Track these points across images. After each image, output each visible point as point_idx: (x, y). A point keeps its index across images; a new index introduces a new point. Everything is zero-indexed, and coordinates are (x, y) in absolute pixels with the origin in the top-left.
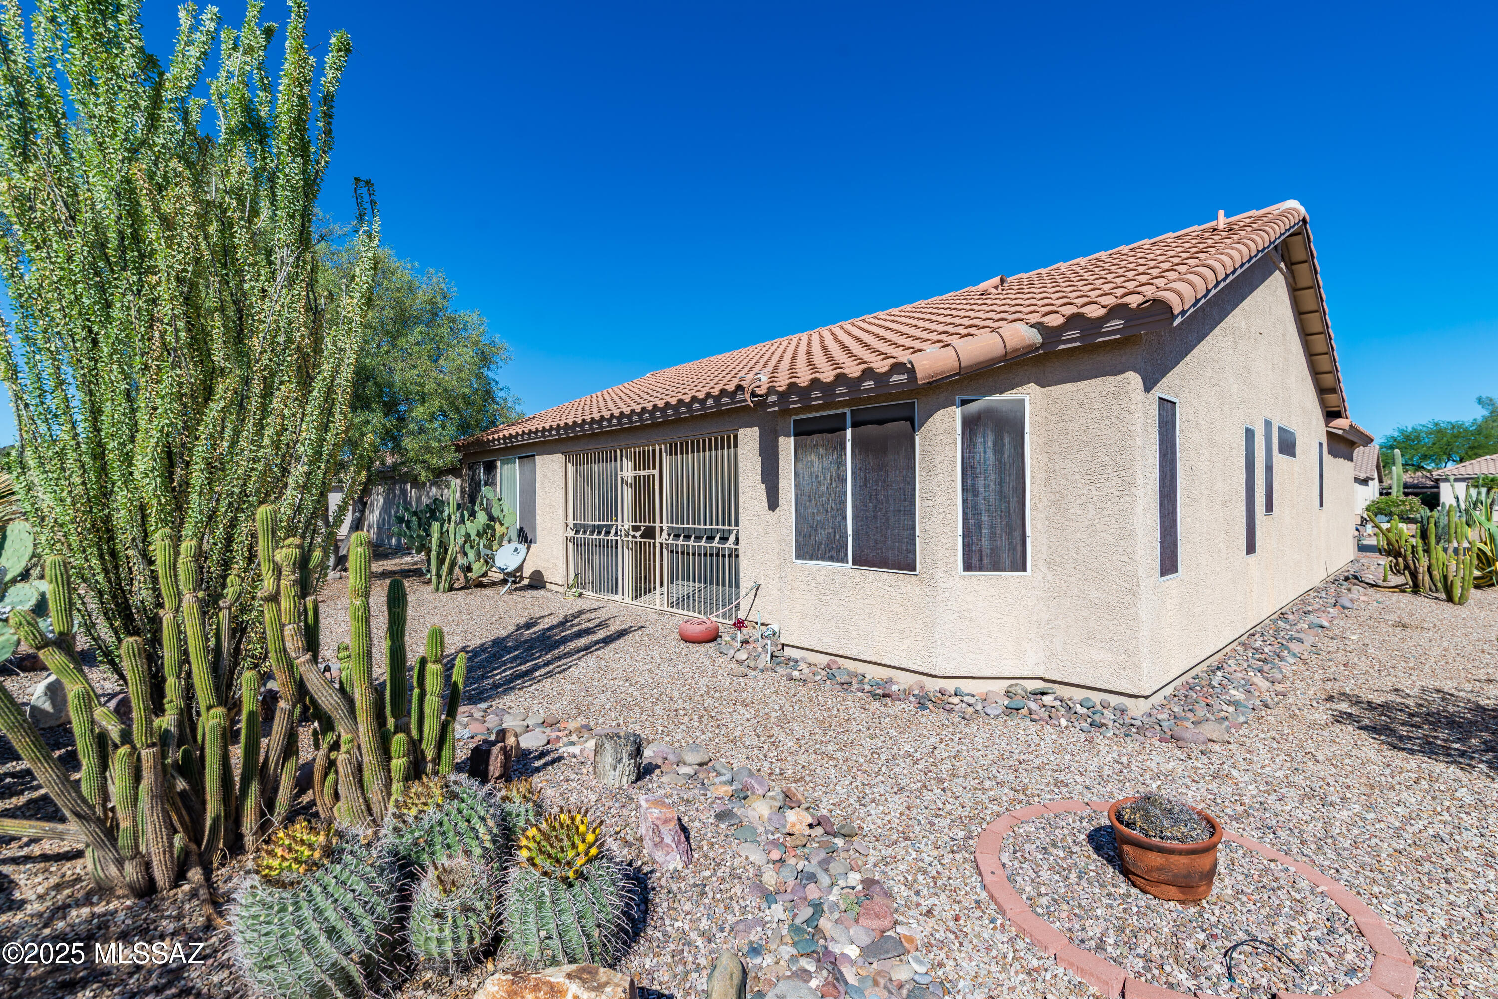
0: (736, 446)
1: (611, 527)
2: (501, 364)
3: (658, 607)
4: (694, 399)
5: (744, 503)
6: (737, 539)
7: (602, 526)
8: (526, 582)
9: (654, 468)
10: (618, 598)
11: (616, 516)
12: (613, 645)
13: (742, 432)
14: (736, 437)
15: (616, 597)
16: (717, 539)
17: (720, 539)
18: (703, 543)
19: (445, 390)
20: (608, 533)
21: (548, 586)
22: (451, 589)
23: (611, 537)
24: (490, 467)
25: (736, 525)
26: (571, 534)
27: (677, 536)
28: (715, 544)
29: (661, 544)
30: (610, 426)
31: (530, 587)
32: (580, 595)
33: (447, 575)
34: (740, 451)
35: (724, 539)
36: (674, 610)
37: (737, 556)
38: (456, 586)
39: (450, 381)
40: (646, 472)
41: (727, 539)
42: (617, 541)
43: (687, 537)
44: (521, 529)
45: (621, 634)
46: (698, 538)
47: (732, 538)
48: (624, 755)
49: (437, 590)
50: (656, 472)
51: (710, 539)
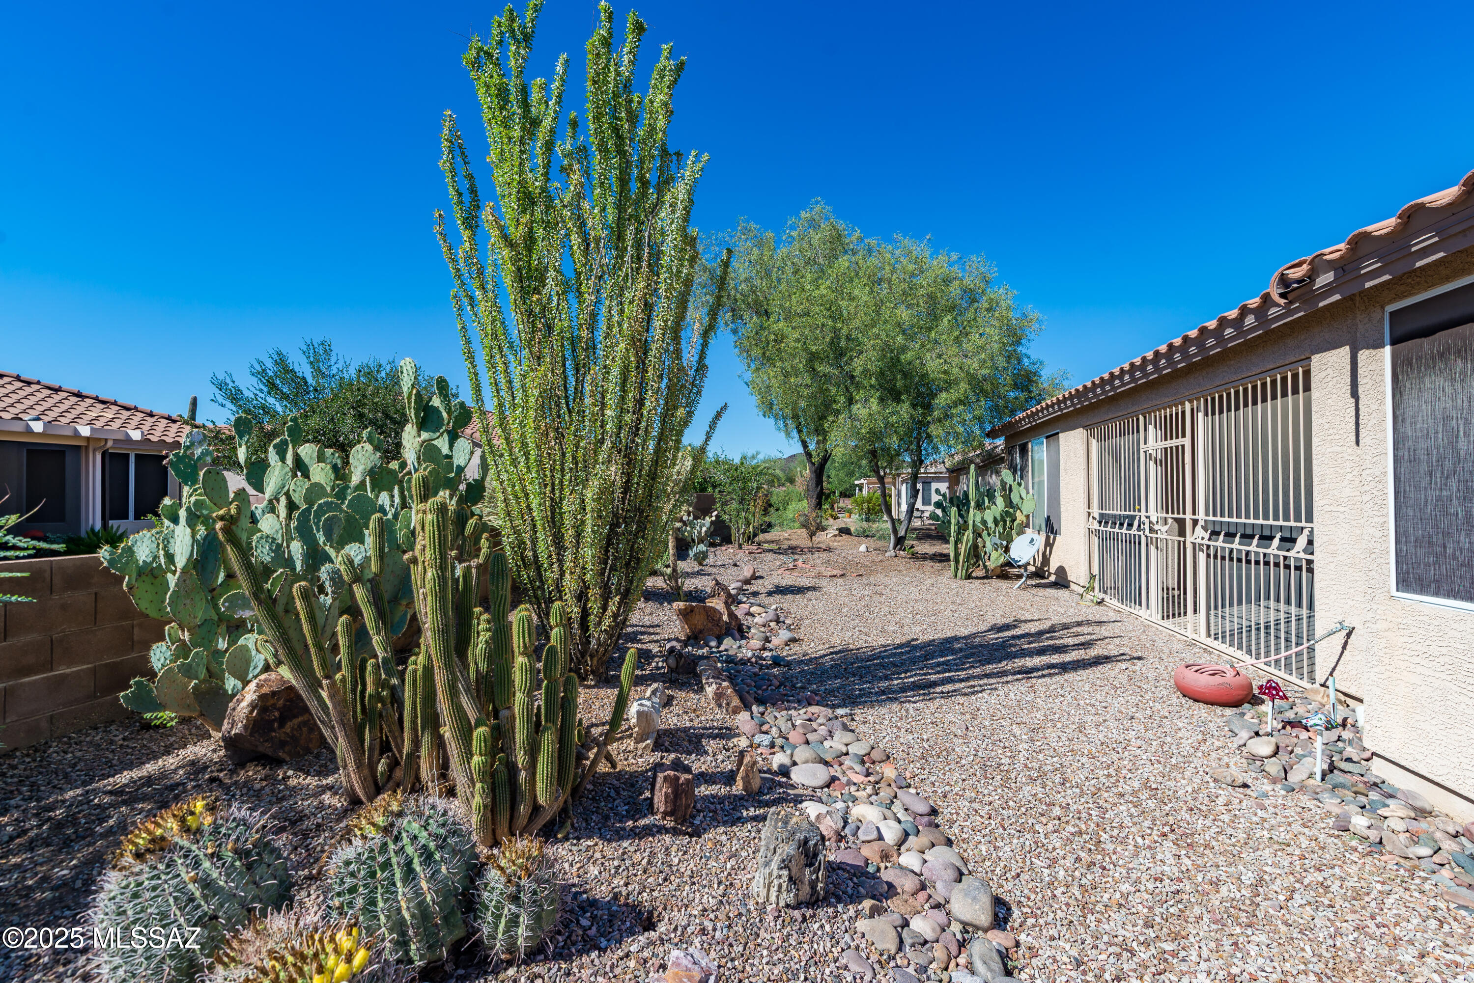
0: (1307, 388)
1: (1133, 518)
2: (1032, 336)
3: (1190, 634)
4: (1223, 322)
5: (1322, 482)
6: (1310, 542)
7: (1125, 517)
8: (1053, 578)
9: (1184, 436)
10: (1142, 612)
11: (1139, 504)
12: (1070, 676)
13: (1317, 361)
14: (1307, 373)
15: (1136, 610)
16: (1276, 542)
17: (1282, 539)
18: (1253, 547)
19: (968, 373)
20: (1130, 525)
21: (1072, 586)
22: (969, 577)
23: (1134, 531)
24: (1024, 450)
25: (1309, 519)
26: (1096, 526)
27: (1215, 534)
28: (1274, 548)
29: (1194, 544)
30: (1123, 385)
31: (1055, 585)
32: (1100, 603)
33: (964, 562)
34: (1315, 394)
35: (1289, 541)
36: (1217, 644)
37: (1310, 571)
38: (974, 574)
39: (973, 365)
40: (1175, 442)
41: (1293, 541)
42: (1140, 536)
43: (1230, 536)
44: (1048, 518)
45: (1098, 661)
46: (1247, 537)
47: (1302, 542)
48: (777, 859)
49: (956, 576)
50: (1187, 442)
51: (1267, 539)
